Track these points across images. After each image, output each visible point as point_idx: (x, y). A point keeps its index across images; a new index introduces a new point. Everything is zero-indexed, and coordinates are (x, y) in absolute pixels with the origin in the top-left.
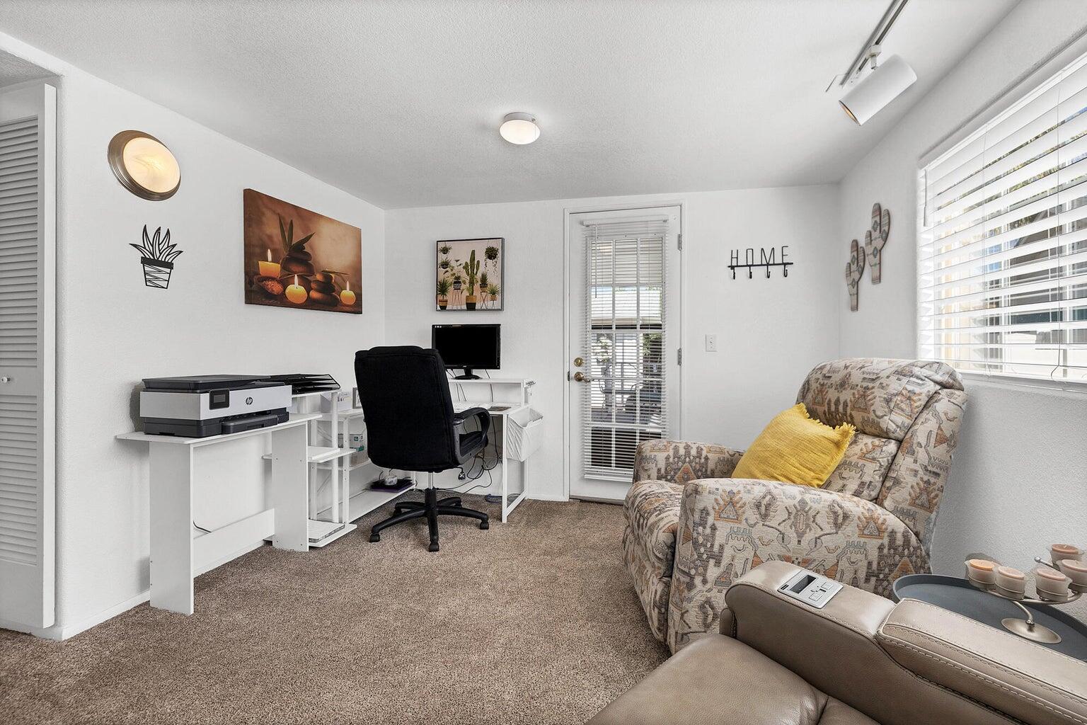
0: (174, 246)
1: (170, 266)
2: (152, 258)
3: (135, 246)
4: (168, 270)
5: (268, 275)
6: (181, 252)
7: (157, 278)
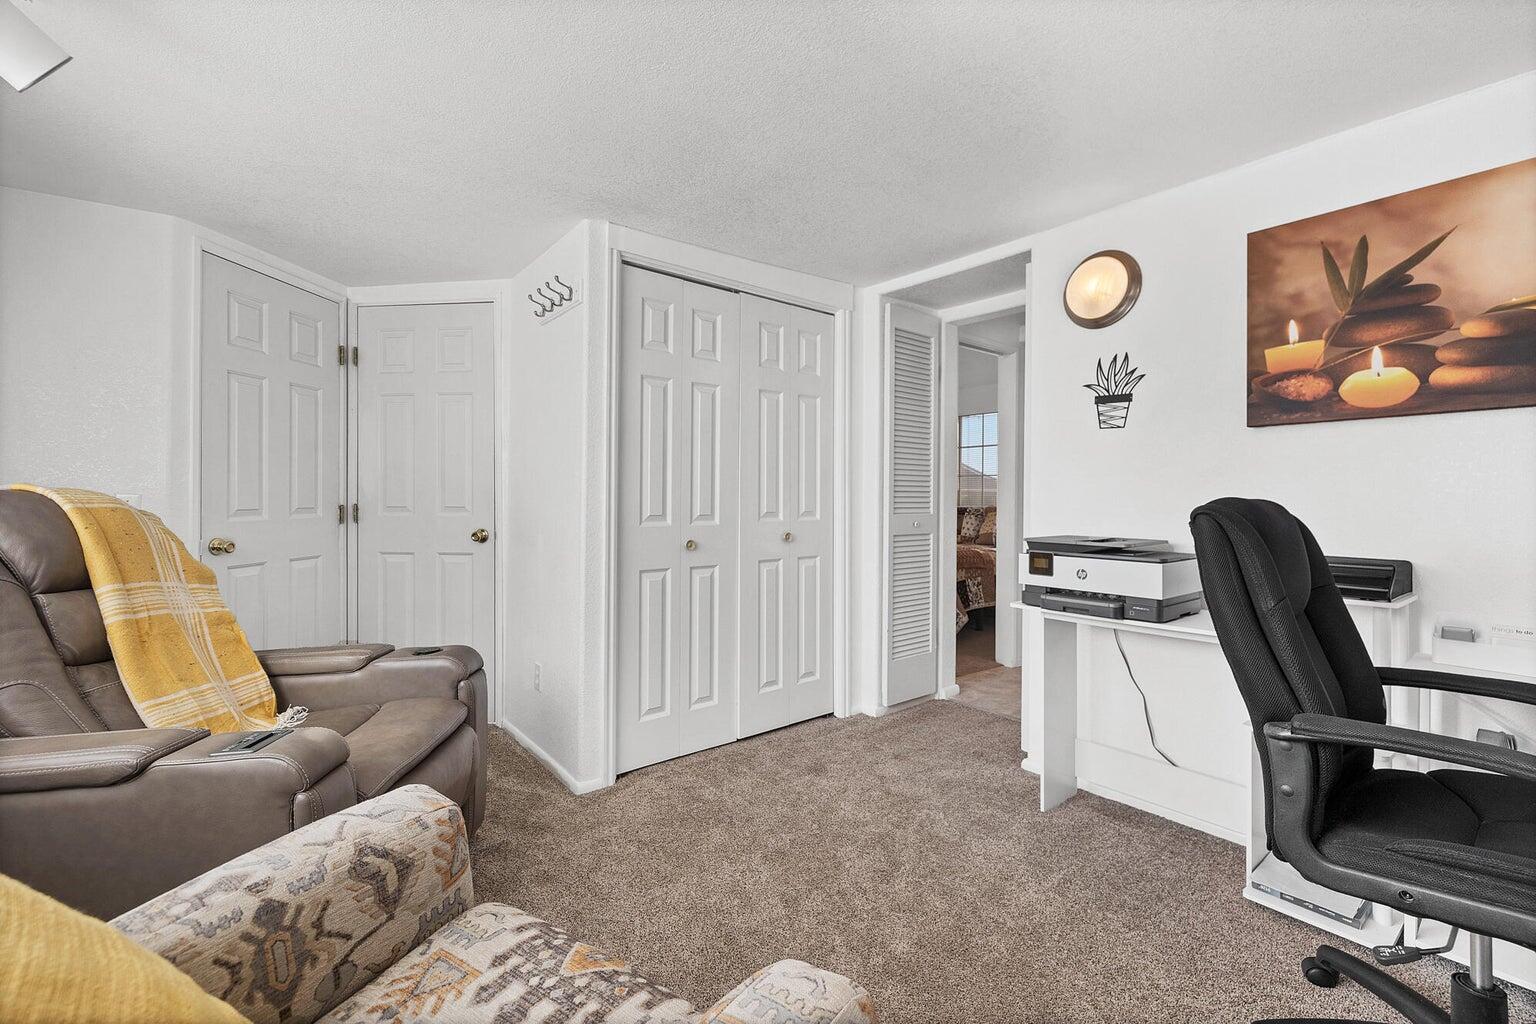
0: (1133, 372)
1: (1128, 398)
2: (1107, 394)
3: (1088, 386)
4: (1126, 404)
5: (1286, 370)
6: (1143, 376)
7: (1112, 417)
